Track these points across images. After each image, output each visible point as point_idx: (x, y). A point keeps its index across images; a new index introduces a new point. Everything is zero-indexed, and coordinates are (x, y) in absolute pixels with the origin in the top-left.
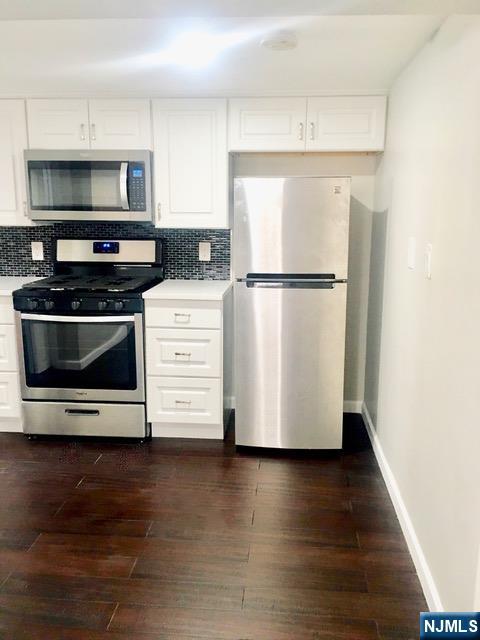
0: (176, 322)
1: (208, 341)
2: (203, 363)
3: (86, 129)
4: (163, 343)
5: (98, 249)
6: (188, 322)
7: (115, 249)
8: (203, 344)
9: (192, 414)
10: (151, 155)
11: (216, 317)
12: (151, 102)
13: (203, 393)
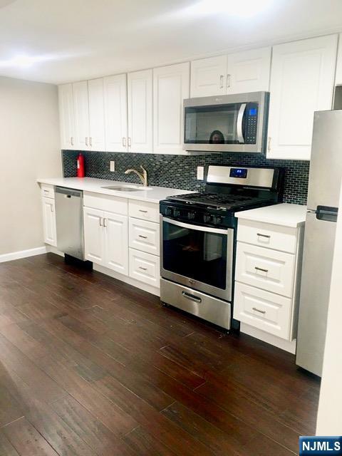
0: (259, 241)
1: (284, 263)
2: (278, 281)
3: (225, 78)
4: (249, 257)
5: (233, 174)
6: (268, 243)
7: (243, 175)
8: (279, 265)
9: (266, 323)
10: (268, 95)
11: (291, 242)
12: (272, 49)
13: (277, 308)
